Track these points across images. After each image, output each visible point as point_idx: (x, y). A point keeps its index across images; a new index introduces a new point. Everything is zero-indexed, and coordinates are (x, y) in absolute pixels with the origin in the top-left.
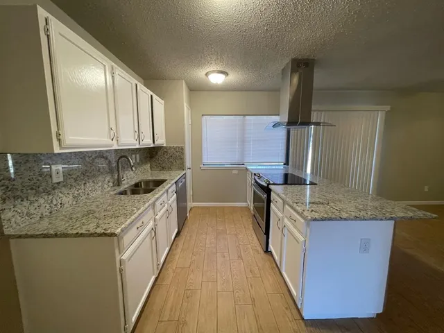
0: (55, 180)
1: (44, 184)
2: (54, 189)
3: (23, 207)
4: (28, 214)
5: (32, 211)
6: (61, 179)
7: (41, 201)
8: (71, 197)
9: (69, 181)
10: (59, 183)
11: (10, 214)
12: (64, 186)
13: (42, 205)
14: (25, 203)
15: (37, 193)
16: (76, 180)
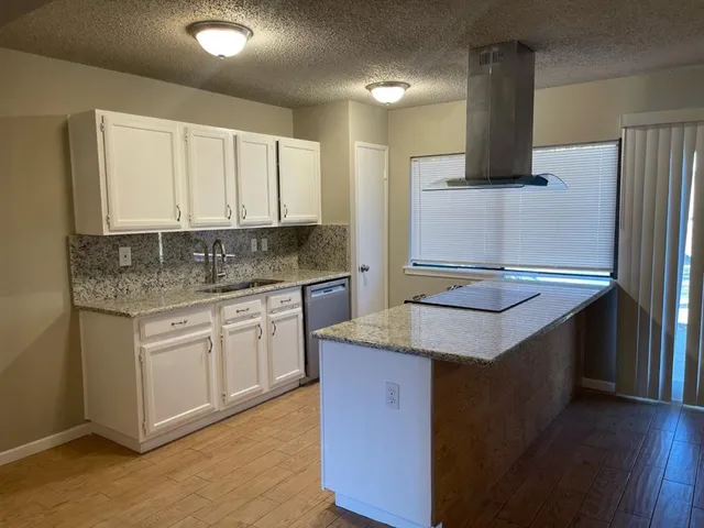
0: (122, 263)
1: (111, 267)
2: (121, 273)
3: (90, 284)
4: (94, 292)
5: (98, 290)
6: (129, 263)
7: (108, 282)
8: (139, 285)
9: (138, 266)
10: (126, 267)
11: (80, 288)
12: (133, 271)
13: (108, 287)
14: (92, 281)
15: (104, 273)
16: (147, 267)
